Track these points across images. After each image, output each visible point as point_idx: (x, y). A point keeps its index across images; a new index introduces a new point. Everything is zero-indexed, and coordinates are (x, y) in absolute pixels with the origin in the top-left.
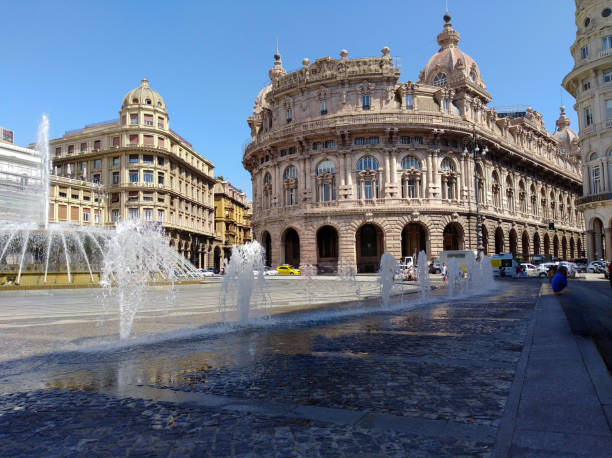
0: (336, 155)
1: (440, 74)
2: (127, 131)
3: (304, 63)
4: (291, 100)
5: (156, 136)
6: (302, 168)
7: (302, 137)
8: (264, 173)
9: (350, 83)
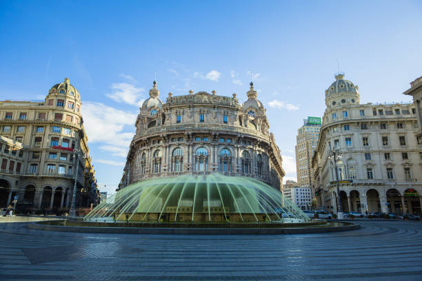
0: (209, 145)
1: (251, 111)
2: (53, 110)
3: (190, 92)
4: (182, 111)
5: (74, 116)
6: (187, 150)
7: (190, 133)
8: (154, 150)
9: (218, 108)
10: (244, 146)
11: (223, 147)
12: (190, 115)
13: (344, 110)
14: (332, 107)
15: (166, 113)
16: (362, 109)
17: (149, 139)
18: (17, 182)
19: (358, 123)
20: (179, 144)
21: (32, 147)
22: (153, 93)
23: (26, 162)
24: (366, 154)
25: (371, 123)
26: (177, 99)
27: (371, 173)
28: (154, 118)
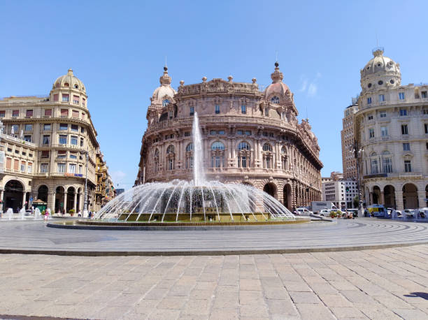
0: (225, 139)
1: (275, 97)
2: (59, 106)
3: (203, 79)
4: (195, 101)
5: (81, 112)
8: (167, 145)
9: (235, 96)
10: (266, 138)
11: (242, 140)
12: (204, 105)
13: (381, 93)
14: (368, 89)
15: (178, 104)
16: (402, 91)
17: (161, 133)
18: (30, 182)
19: (396, 108)
21: (41, 146)
22: (164, 82)
23: (36, 162)
24: (404, 144)
25: (412, 107)
26: (189, 88)
27: (410, 165)
28: (166, 110)
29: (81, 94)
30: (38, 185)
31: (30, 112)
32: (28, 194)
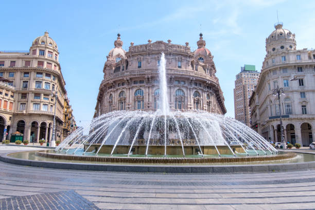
1: (201, 58)
2: (36, 58)
3: (149, 41)
4: (142, 57)
5: (53, 64)
6: (147, 91)
7: (150, 76)
8: (119, 91)
9: (173, 55)
10: (196, 87)
11: (178, 88)
12: (149, 60)
13: (284, 55)
14: (272, 52)
15: (128, 60)
16: (299, 54)
17: (114, 82)
18: (10, 117)
19: (295, 66)
20: (141, 86)
21: (21, 89)
22: (118, 44)
23: (17, 102)
24: (301, 93)
25: (307, 66)
26: (138, 47)
27: (305, 109)
28: (119, 64)
29: (54, 50)
30: (17, 120)
31: (13, 63)
32: (9, 127)
